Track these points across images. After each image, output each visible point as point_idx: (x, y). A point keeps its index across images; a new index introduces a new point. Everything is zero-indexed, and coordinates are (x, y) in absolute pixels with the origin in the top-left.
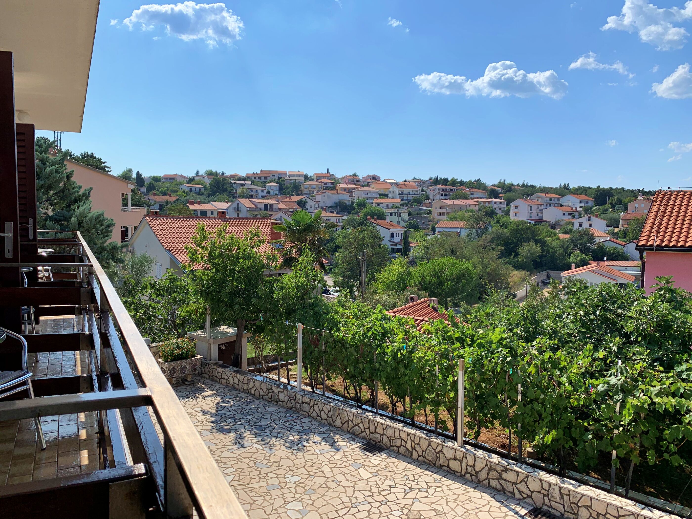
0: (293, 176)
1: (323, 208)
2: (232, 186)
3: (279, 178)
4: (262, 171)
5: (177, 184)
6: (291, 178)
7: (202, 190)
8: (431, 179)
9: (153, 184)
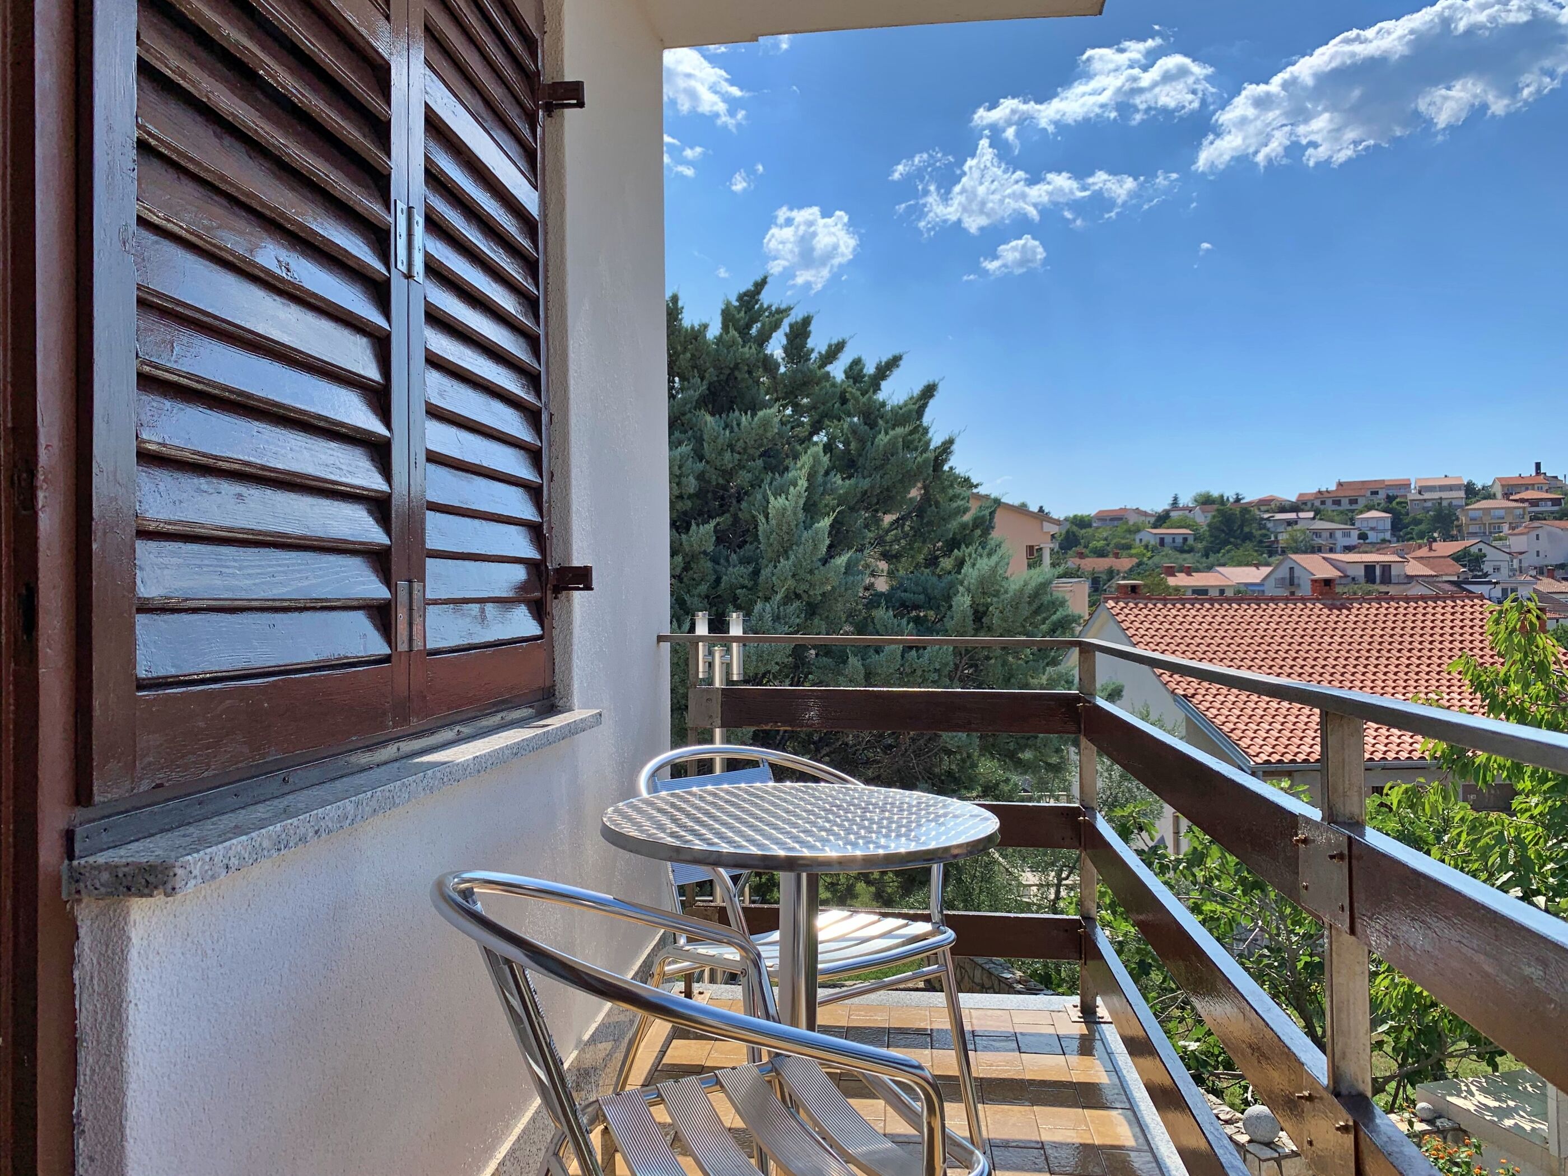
0: (1431, 489)
1: (1541, 571)
2: (1264, 527)
3: (1390, 499)
4: (1340, 484)
5: (1129, 531)
6: (1427, 496)
7: (1191, 541)
9: (1074, 535)
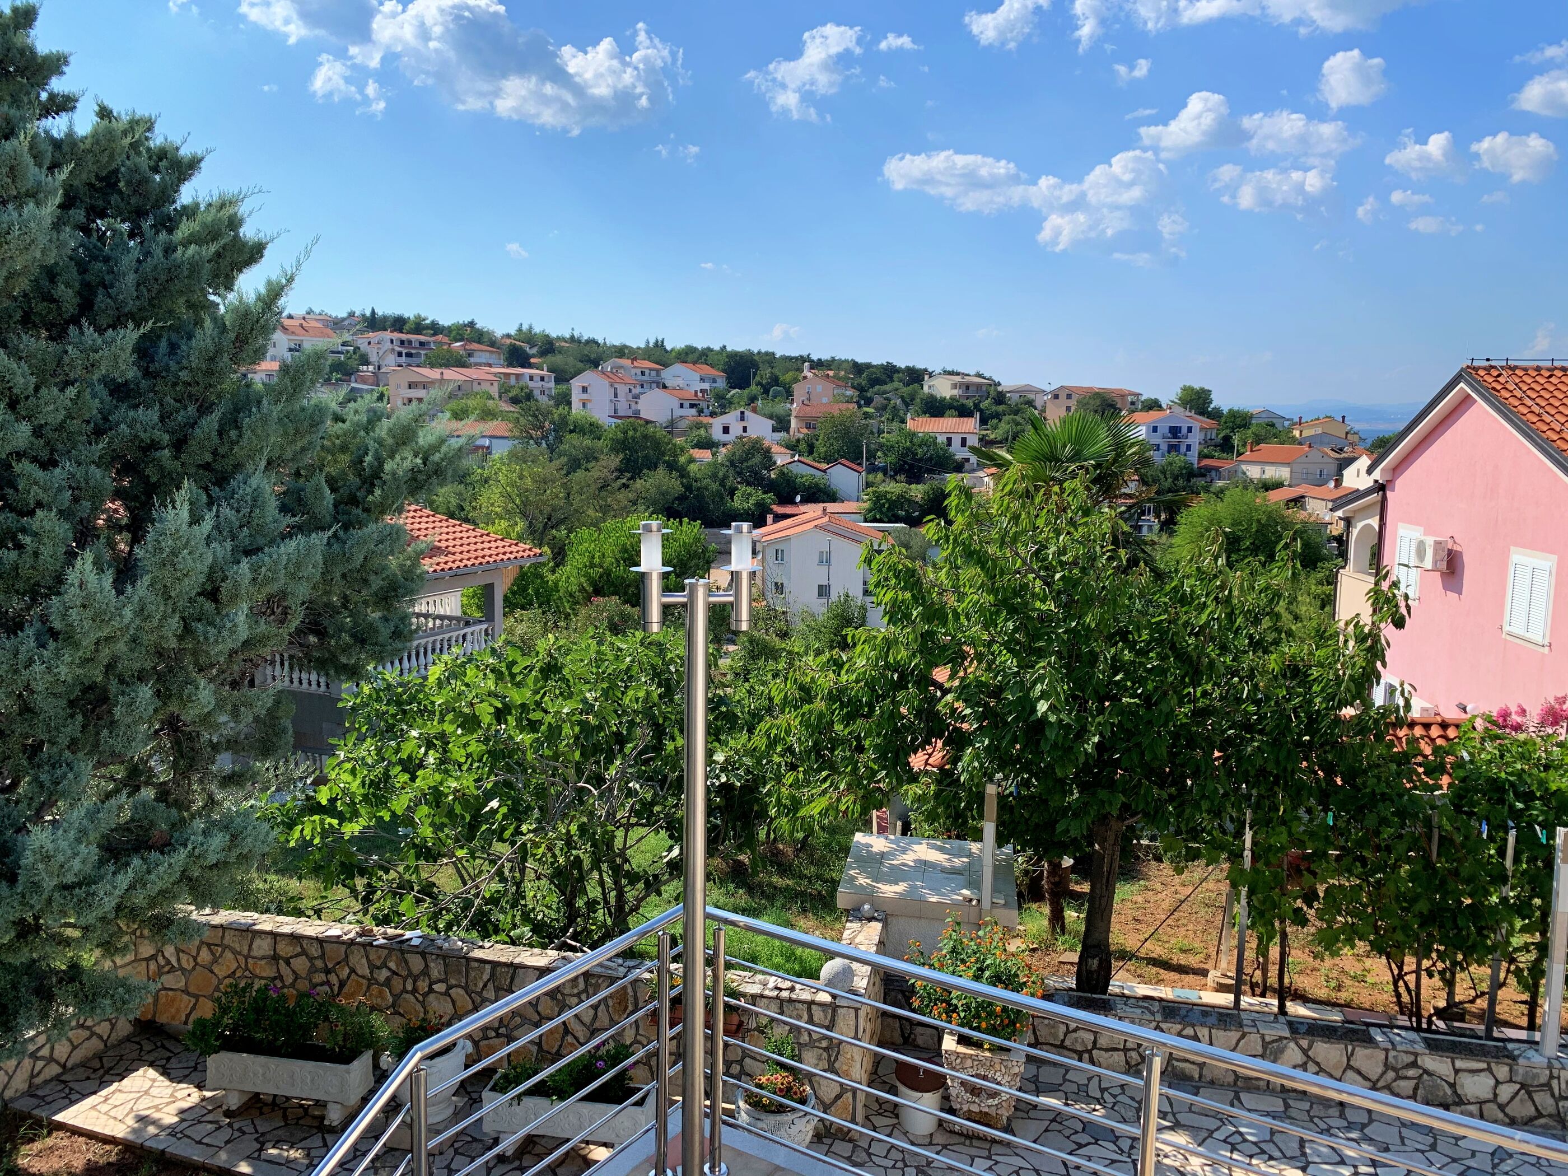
8: (352, 315)
